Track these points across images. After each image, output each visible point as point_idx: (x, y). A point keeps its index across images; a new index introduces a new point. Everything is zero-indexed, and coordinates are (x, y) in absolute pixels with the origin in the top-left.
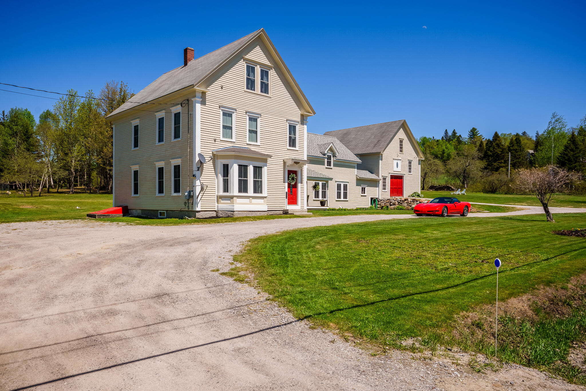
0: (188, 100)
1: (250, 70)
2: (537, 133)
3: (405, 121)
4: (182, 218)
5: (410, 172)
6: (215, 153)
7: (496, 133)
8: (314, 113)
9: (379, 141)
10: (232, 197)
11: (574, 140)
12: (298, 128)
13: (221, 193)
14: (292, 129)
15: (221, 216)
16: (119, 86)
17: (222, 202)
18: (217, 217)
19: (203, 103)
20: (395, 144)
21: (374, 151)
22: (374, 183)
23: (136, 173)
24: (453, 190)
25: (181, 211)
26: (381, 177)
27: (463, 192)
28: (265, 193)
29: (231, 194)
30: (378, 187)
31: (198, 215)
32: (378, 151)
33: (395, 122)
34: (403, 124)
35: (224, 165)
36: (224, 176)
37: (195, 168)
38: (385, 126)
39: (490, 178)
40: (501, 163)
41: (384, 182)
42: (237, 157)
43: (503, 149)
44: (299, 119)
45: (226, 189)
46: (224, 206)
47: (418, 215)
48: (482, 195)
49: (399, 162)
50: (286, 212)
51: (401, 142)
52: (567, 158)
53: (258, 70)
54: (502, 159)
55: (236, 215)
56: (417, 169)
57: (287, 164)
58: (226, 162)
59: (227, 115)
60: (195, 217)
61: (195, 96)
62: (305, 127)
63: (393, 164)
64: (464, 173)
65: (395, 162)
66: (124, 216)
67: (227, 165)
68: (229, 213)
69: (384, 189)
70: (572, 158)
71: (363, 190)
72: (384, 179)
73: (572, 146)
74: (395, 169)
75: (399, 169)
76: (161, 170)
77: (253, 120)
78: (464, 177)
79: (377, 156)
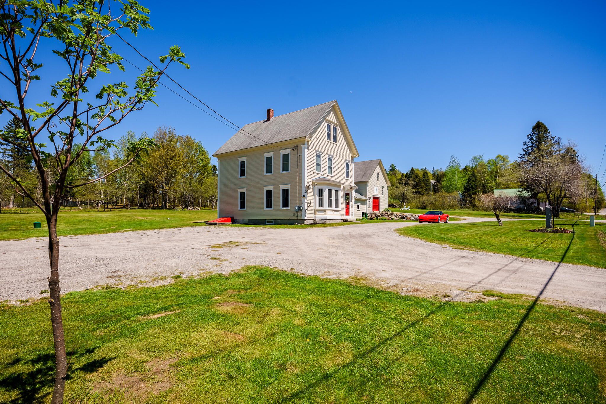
0: (297, 146)
1: (329, 127)
2: (434, 169)
3: (381, 160)
4: (293, 224)
5: (383, 194)
6: (314, 181)
7: (412, 168)
8: (359, 156)
9: (365, 173)
10: (325, 210)
11: (474, 175)
12: (350, 165)
13: (318, 208)
14: (347, 165)
15: (318, 223)
16: (168, 130)
17: (318, 213)
18: (314, 223)
19: (308, 148)
20: (375, 175)
21: (363, 180)
22: (363, 202)
23: (243, 195)
24: (396, 207)
25: (289, 219)
26: (368, 198)
27: (408, 208)
28: (339, 209)
29: (325, 208)
30: (366, 204)
31: (306, 222)
32: (366, 180)
33: (374, 161)
34: (379, 163)
35: (319, 189)
36: (319, 196)
37: (304, 191)
38: (367, 164)
39: (421, 199)
40: (419, 189)
41: (369, 202)
42: (328, 184)
43: (420, 179)
44: (350, 159)
45: (321, 205)
46: (320, 216)
47: (420, 222)
48: (416, 210)
49: (377, 188)
50: (346, 221)
51: (378, 174)
52: (470, 186)
53: (332, 126)
54: (419, 186)
55: (328, 222)
56: (386, 192)
57: (346, 189)
58: (320, 187)
59: (319, 156)
60: (304, 223)
61: (304, 144)
62: (353, 164)
63: (374, 189)
64: (403, 195)
65: (375, 187)
66: (232, 224)
67: (322, 189)
68: (323, 221)
69: (369, 206)
70: (474, 187)
71: (358, 206)
72: (369, 199)
73: (474, 179)
74: (375, 193)
75: (377, 193)
76: (269, 193)
77: (330, 160)
78: (403, 198)
79: (366, 183)
